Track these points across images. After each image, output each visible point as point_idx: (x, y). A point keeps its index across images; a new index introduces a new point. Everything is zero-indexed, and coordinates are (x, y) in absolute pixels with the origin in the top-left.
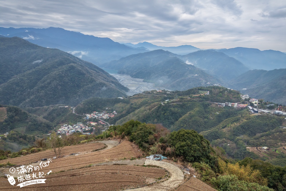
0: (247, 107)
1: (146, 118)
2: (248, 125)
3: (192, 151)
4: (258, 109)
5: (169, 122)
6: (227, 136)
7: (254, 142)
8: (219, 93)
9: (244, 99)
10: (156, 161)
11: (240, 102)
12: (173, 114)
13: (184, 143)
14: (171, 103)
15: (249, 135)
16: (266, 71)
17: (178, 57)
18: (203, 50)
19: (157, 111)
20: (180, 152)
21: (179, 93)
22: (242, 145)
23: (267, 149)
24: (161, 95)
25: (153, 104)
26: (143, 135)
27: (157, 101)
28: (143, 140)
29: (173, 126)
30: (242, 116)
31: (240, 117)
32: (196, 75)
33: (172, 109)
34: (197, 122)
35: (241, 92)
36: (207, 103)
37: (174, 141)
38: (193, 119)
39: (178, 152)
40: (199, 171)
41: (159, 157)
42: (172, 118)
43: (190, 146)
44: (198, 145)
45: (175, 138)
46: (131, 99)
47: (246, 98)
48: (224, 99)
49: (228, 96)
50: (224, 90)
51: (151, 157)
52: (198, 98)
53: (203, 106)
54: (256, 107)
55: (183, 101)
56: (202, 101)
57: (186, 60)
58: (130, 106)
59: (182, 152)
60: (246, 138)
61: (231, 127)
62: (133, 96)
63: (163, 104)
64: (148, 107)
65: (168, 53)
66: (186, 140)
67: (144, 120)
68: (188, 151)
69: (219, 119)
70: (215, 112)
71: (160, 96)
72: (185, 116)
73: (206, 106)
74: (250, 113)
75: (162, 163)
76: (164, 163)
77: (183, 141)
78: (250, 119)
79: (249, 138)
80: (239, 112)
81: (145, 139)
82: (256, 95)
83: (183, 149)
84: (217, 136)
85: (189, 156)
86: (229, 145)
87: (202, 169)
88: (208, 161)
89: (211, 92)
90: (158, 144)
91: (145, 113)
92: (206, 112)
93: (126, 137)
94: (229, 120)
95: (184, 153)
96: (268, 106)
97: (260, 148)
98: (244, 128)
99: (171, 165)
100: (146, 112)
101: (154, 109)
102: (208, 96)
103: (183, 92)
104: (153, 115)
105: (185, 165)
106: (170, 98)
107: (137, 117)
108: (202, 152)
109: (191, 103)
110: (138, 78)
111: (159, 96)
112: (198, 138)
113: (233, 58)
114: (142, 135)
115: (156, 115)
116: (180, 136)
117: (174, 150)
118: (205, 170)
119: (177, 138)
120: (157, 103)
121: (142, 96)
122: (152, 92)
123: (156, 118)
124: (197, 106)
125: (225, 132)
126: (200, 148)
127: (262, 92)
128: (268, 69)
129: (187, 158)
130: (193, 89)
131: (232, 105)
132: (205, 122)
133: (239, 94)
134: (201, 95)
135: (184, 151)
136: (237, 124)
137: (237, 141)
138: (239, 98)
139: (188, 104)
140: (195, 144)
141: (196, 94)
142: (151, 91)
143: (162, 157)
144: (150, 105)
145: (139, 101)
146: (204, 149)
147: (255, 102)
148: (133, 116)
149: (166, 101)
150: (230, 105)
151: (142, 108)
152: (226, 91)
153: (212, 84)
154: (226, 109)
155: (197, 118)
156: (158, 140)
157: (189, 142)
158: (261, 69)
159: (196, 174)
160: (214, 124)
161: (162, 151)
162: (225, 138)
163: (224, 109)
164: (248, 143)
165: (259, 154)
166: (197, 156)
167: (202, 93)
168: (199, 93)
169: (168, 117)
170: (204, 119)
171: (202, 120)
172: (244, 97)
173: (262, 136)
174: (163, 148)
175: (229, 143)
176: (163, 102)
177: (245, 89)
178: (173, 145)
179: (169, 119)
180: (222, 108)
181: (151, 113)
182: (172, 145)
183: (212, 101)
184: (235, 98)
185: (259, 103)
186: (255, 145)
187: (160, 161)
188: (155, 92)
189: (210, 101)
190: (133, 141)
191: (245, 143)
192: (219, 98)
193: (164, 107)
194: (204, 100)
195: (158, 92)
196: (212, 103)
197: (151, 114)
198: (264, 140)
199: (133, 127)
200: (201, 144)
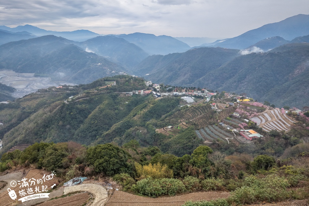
0: (151, 93)
1: (47, 122)
2: (155, 109)
3: (111, 165)
4: (161, 93)
5: (77, 121)
6: (138, 123)
7: (161, 124)
8: (126, 82)
9: (148, 85)
10: (76, 186)
11: (145, 88)
12: (81, 111)
13: (102, 160)
14: (77, 100)
15: (157, 118)
16: (162, 56)
17: (75, 44)
18: (103, 36)
19: (61, 112)
20: (100, 170)
21: (83, 87)
22: (152, 129)
23: (171, 128)
24: (62, 91)
25: (54, 104)
26: (55, 160)
27: (59, 100)
28: (56, 166)
29: (83, 124)
30: (148, 102)
31: (147, 103)
32: (99, 64)
33: (79, 106)
34: (108, 116)
35: (145, 78)
36: (116, 94)
37: (92, 160)
38: (104, 113)
39: (97, 170)
40: (120, 183)
41: (78, 180)
42: (80, 117)
43: (109, 161)
44: (116, 157)
45: (92, 156)
46: (22, 101)
47: (150, 84)
48: (131, 88)
49: (134, 84)
50: (129, 78)
51: (70, 183)
52: (105, 90)
53: (112, 98)
54: (159, 91)
55: (90, 95)
56: (110, 93)
57: (86, 48)
58: (22, 111)
59: (102, 169)
60: (154, 121)
61: (140, 114)
62: (23, 97)
63: (66, 103)
64: (48, 109)
65: (61, 39)
66: (103, 156)
67: (44, 125)
68: (107, 167)
69: (129, 108)
70: (124, 101)
71: (62, 93)
72: (94, 112)
73: (114, 97)
74: (155, 98)
75: (83, 186)
76: (85, 185)
77: (100, 158)
78: (155, 103)
79: (157, 121)
80: (146, 99)
81: (58, 164)
82: (157, 79)
83: (103, 166)
84: (130, 125)
85: (109, 171)
86: (141, 131)
87: (122, 180)
88: (127, 169)
89: (117, 82)
90: (75, 167)
91: (45, 117)
92: (115, 103)
93: (32, 166)
94: (138, 107)
95: (104, 169)
96: (168, 89)
97: (166, 128)
98: (151, 113)
99: (93, 184)
100: (46, 115)
101: (56, 110)
102: (115, 86)
103: (87, 85)
104: (56, 118)
105: (106, 180)
106: (74, 94)
107: (34, 123)
108: (120, 163)
109: (99, 97)
110: (25, 73)
111: (59, 94)
112: (115, 151)
113: (133, 44)
114: (53, 160)
115: (60, 116)
116: (97, 154)
117: (94, 169)
118: (125, 180)
119: (95, 156)
120: (58, 102)
121: (36, 96)
122: (50, 89)
123: (61, 120)
124: (105, 99)
125: (136, 120)
126: (118, 160)
127: (161, 76)
128: (164, 54)
129: (107, 173)
130: (98, 81)
131: (139, 92)
132: (116, 114)
133: (143, 81)
134: (108, 87)
135: (103, 167)
136: (145, 110)
137: (148, 126)
138: (144, 85)
139: (96, 98)
140: (113, 158)
141: (103, 86)
142: (48, 89)
143: (82, 179)
144: (50, 105)
145: (33, 103)
146: (121, 159)
147: (157, 87)
148: (29, 124)
149: (70, 98)
150: (137, 93)
151: (40, 112)
152: (132, 80)
153: (117, 73)
154: (134, 98)
155: (108, 111)
156: (74, 161)
157: (106, 158)
158: (158, 54)
159: (118, 186)
160: (126, 114)
161: (80, 172)
162: (137, 125)
163: (132, 98)
164: (156, 126)
165: (166, 134)
166: (116, 168)
167: (109, 84)
168: (106, 85)
169: (75, 116)
170: (114, 111)
171: (112, 112)
172: (148, 83)
173: (166, 117)
174: (82, 169)
175: (141, 130)
176: (67, 100)
177: (148, 74)
178: (92, 164)
179: (76, 119)
180: (130, 97)
181: (53, 115)
182: (90, 164)
183: (120, 91)
184: (140, 85)
185: (160, 88)
186: (162, 126)
187: (80, 185)
188: (54, 89)
189: (118, 92)
190: (42, 168)
191: (154, 127)
192: (126, 87)
193: (68, 105)
194: (112, 91)
195: (58, 88)
196: (120, 93)
197: (53, 117)
198: (168, 121)
199: (39, 150)
200: (118, 155)
